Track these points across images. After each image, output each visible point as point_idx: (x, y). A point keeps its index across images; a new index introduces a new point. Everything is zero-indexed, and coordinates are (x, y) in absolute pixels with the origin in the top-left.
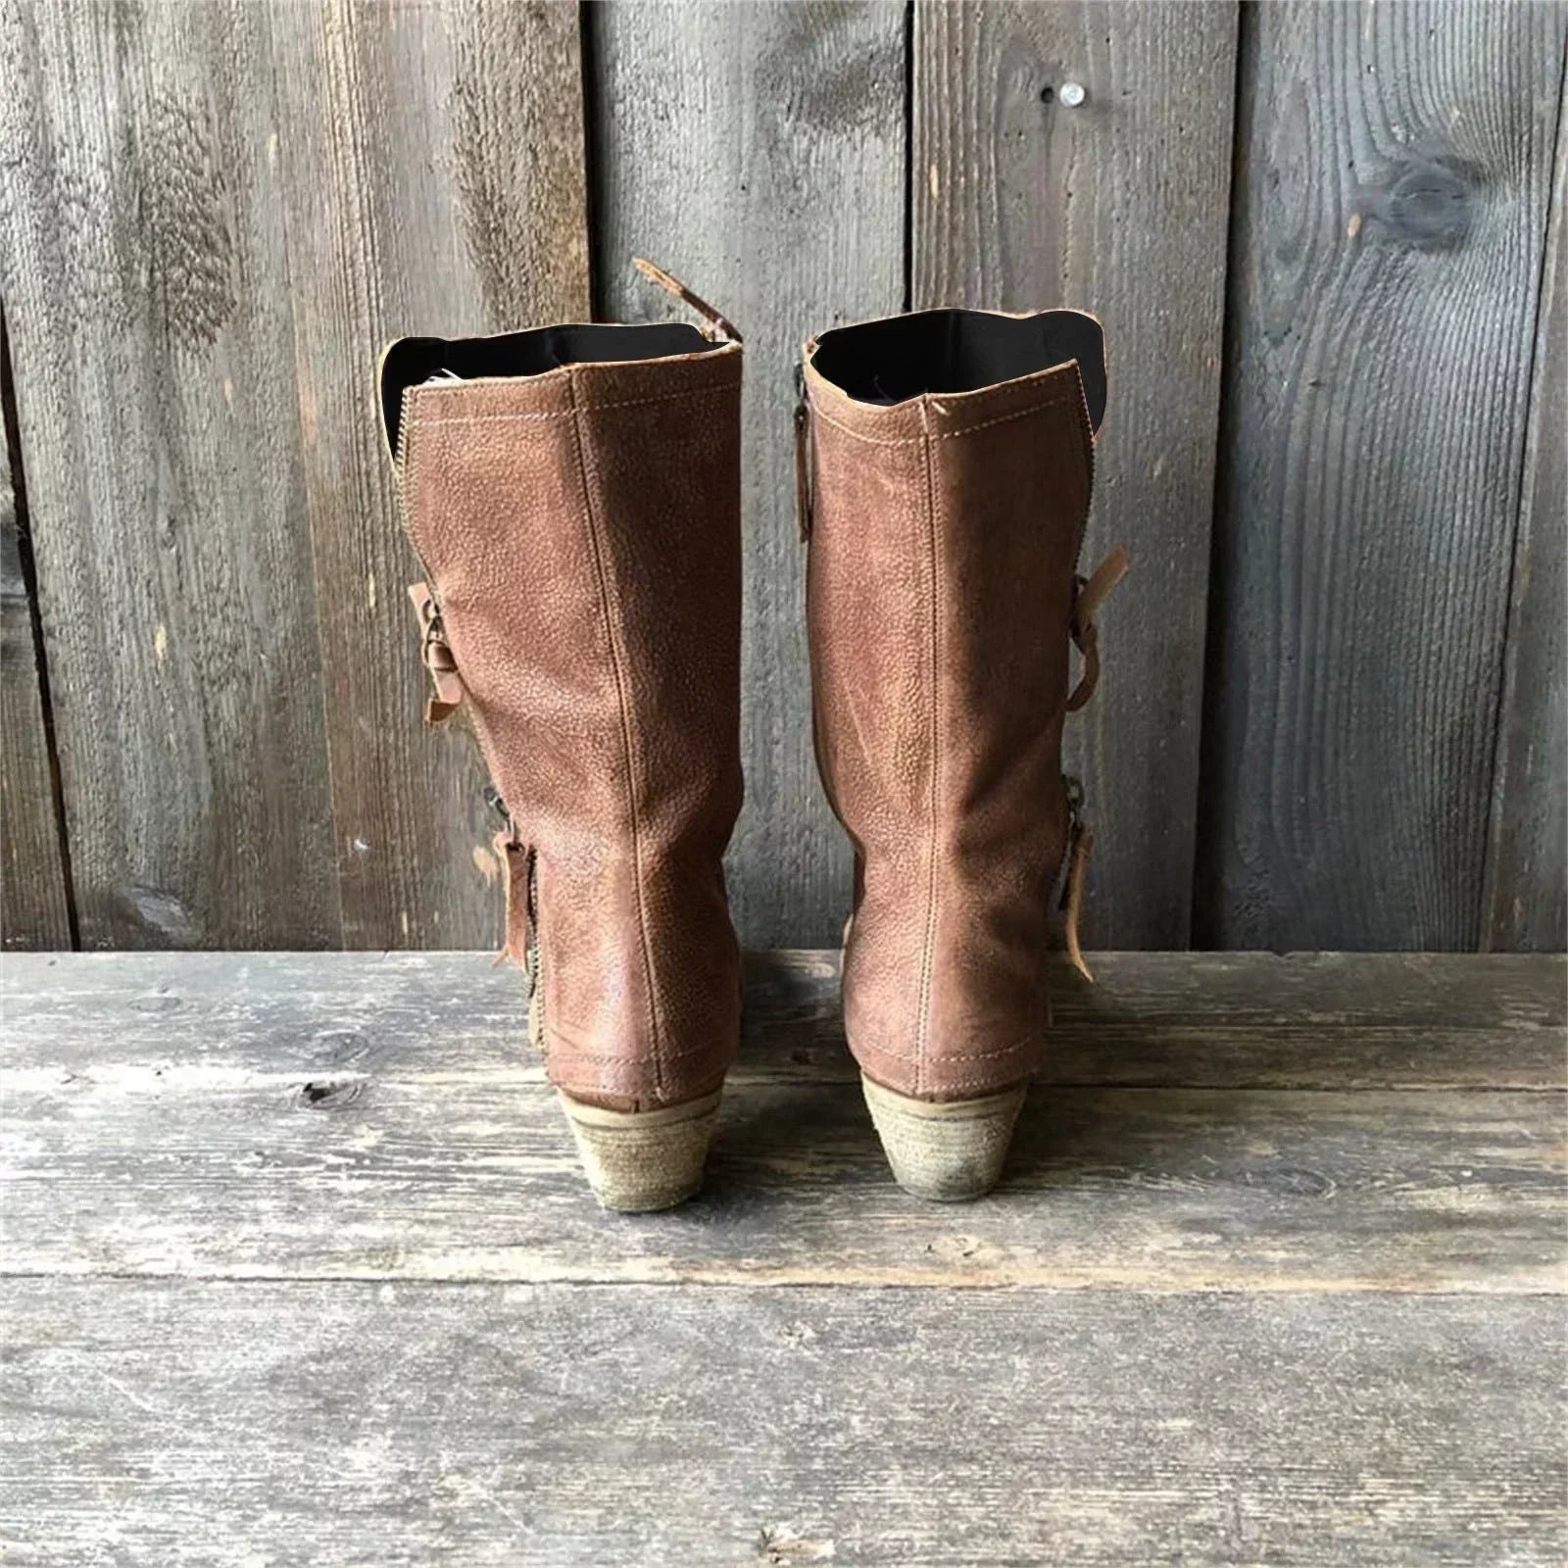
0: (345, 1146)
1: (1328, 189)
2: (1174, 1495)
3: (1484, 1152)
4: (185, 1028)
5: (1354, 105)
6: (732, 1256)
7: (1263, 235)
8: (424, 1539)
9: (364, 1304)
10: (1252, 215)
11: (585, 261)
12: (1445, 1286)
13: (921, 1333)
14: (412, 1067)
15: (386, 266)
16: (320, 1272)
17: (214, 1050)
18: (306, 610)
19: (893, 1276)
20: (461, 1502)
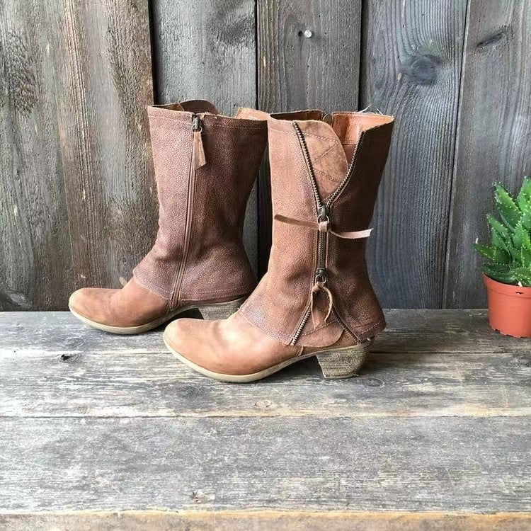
0: (74, 374)
1: (391, 65)
2: (321, 479)
3: (433, 373)
4: (24, 337)
5: (399, 38)
6: (193, 408)
7: (371, 80)
8: (88, 497)
9: (75, 424)
10: (367, 73)
11: (152, 87)
12: (414, 414)
13: (250, 431)
14: (97, 349)
15: (87, 88)
16: (62, 415)
17: (33, 344)
18: (63, 200)
19: (243, 413)
20: (101, 485)
